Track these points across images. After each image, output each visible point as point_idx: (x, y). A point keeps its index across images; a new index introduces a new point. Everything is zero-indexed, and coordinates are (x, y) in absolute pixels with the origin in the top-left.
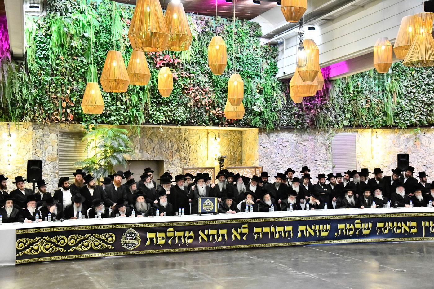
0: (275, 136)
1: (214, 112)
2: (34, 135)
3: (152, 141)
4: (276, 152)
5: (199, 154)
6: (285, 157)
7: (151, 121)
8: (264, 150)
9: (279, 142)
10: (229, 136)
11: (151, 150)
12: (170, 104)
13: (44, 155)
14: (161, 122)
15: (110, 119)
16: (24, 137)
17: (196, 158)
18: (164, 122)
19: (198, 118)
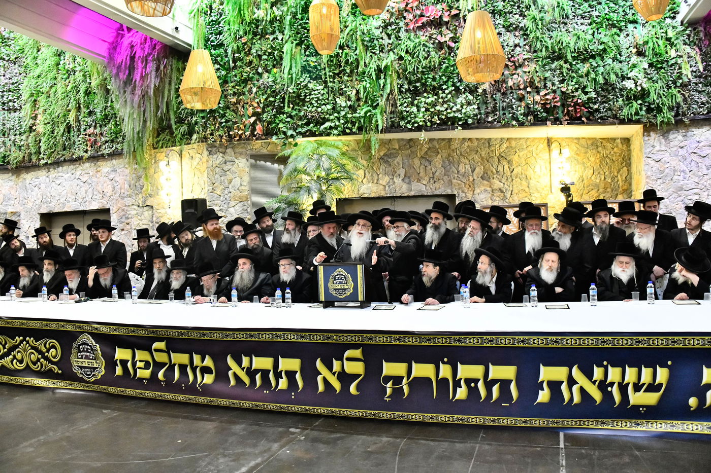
0: (680, 137)
1: (537, 98)
2: (211, 162)
3: (430, 162)
4: (685, 168)
5: (533, 183)
6: (706, 177)
7: (402, 123)
8: (657, 165)
9: (691, 149)
10: (600, 149)
11: (427, 178)
12: (440, 92)
13: (226, 192)
14: (421, 124)
15: (322, 127)
16: (198, 167)
17: (527, 189)
18: (429, 124)
19: (502, 112)
